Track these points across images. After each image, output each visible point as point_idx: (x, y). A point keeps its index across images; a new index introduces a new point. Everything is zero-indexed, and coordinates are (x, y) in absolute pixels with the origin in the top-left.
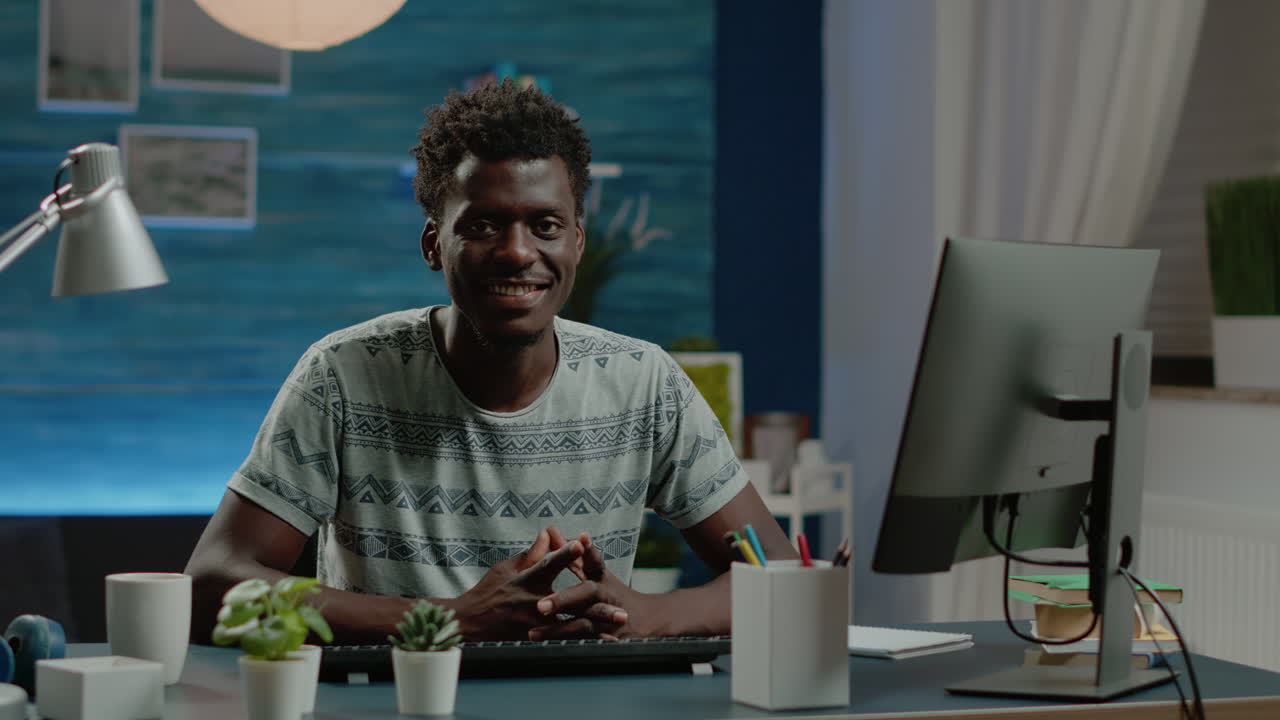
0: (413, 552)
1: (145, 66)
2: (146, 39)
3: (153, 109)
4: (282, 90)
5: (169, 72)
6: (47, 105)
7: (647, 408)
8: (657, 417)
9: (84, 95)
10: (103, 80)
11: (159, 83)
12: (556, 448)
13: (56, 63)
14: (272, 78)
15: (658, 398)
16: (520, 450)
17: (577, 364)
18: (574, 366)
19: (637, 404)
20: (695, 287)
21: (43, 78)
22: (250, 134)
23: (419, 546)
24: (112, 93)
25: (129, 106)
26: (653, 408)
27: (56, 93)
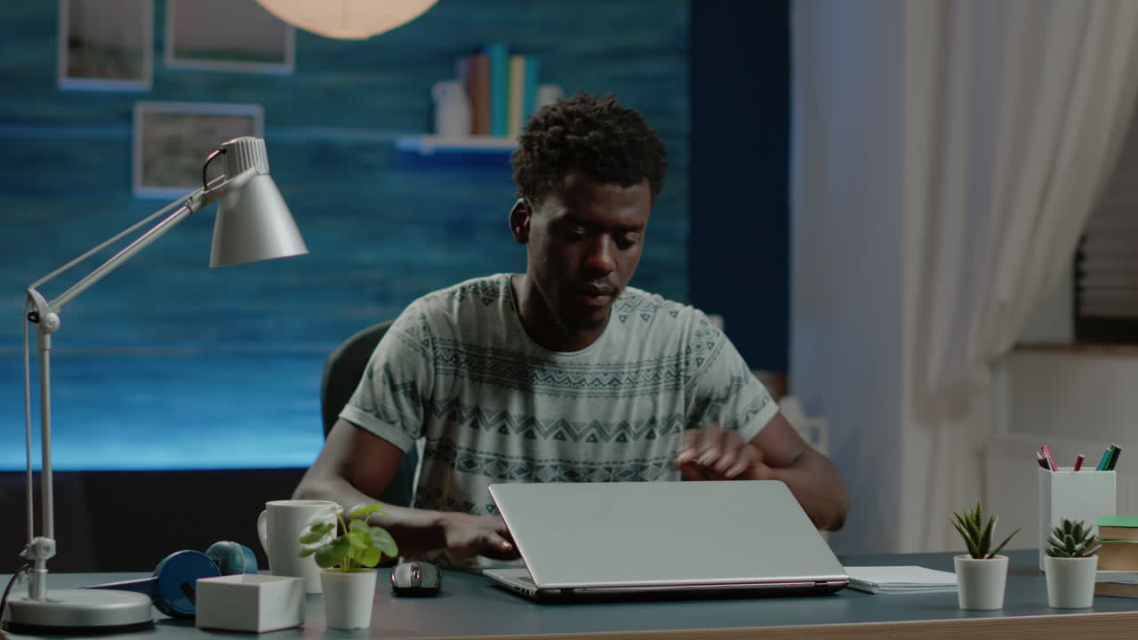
0: (476, 465)
1: (159, 46)
2: (159, 20)
3: (166, 88)
4: (286, 69)
5: (180, 53)
6: (67, 83)
7: (678, 356)
8: (687, 363)
9: (101, 74)
10: (117, 59)
11: (172, 62)
12: (604, 385)
13: (75, 44)
14: (278, 58)
15: (688, 347)
16: (574, 384)
17: (626, 317)
18: (623, 319)
19: (670, 351)
20: (673, 255)
21: (64, 58)
22: (256, 111)
23: (484, 461)
24: (127, 73)
25: (143, 84)
26: (683, 356)
27: (74, 72)
